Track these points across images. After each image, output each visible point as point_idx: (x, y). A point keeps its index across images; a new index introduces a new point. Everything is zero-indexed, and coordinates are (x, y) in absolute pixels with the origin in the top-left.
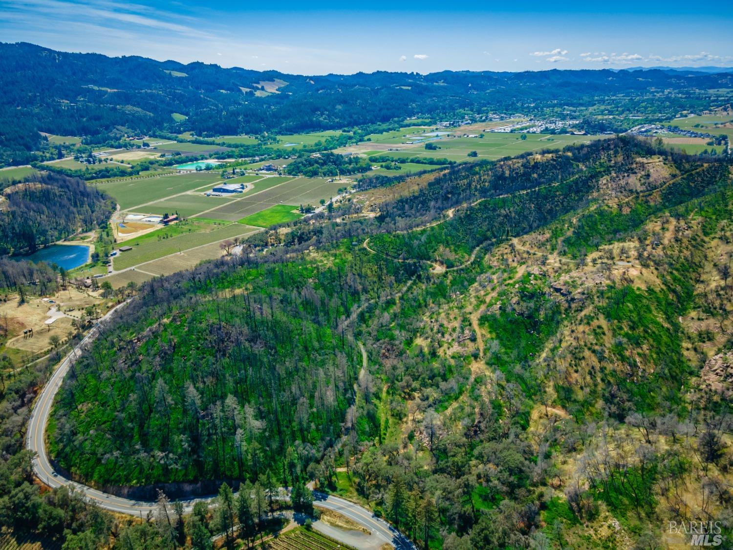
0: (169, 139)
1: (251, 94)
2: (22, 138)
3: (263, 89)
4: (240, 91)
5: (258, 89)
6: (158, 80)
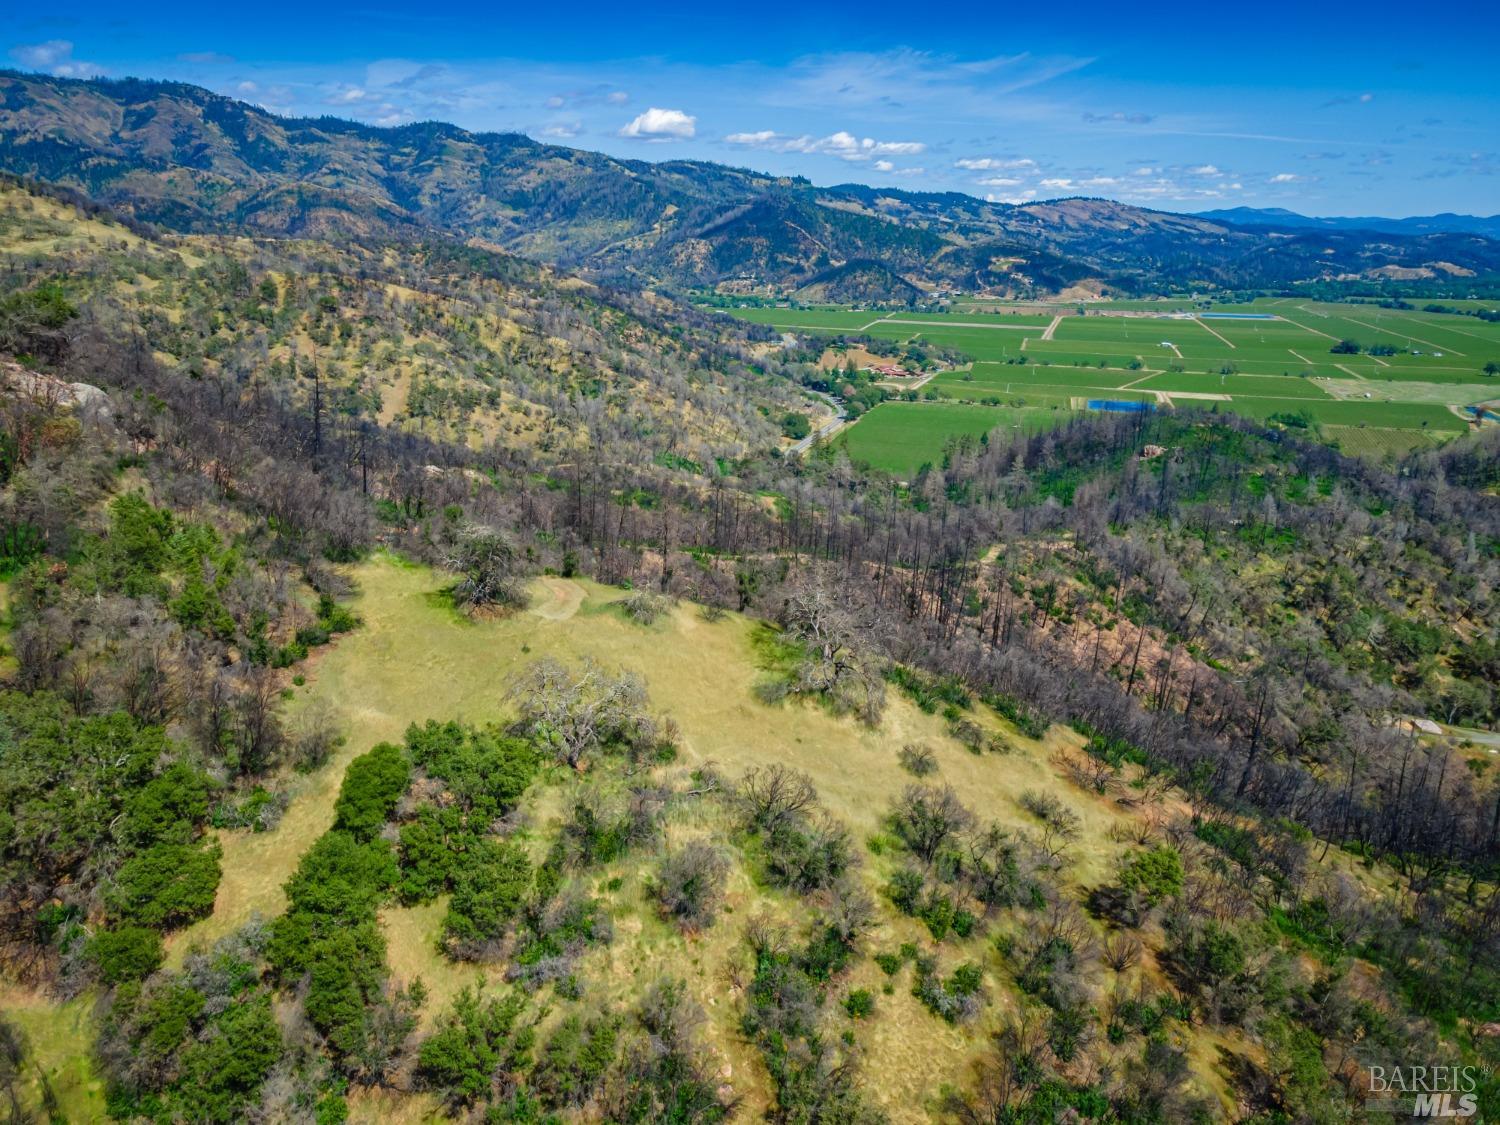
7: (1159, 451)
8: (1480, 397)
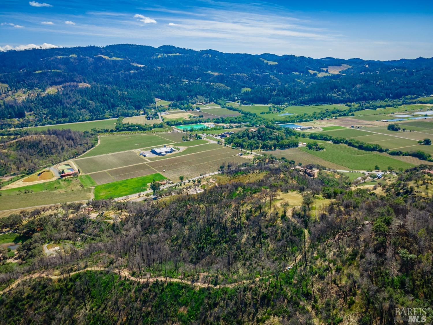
0: (221, 105)
1: (315, 74)
2: (139, 102)
3: (327, 71)
4: (308, 72)
5: (323, 71)
6: (257, 67)
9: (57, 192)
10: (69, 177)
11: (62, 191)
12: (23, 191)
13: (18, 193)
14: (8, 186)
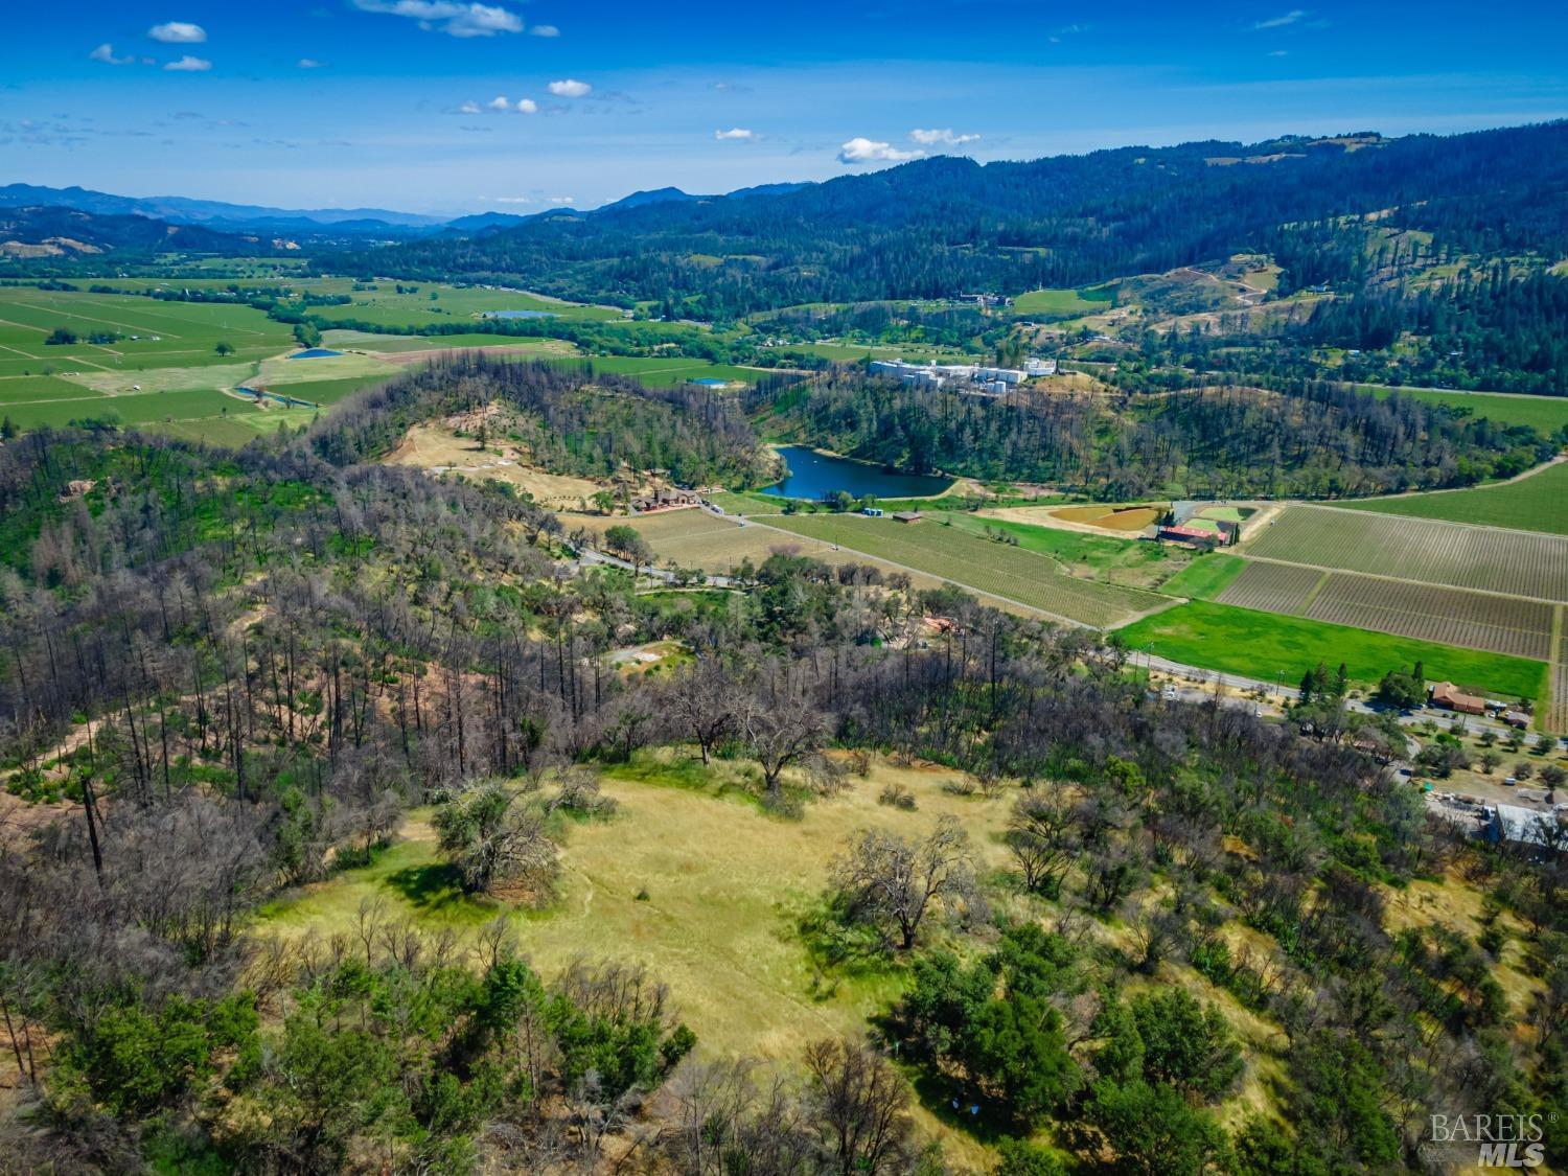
7: (88, 485)
8: (238, 378)
9: (1064, 570)
10: (1182, 544)
11: (1080, 571)
12: (996, 531)
13: (985, 534)
14: (998, 510)
